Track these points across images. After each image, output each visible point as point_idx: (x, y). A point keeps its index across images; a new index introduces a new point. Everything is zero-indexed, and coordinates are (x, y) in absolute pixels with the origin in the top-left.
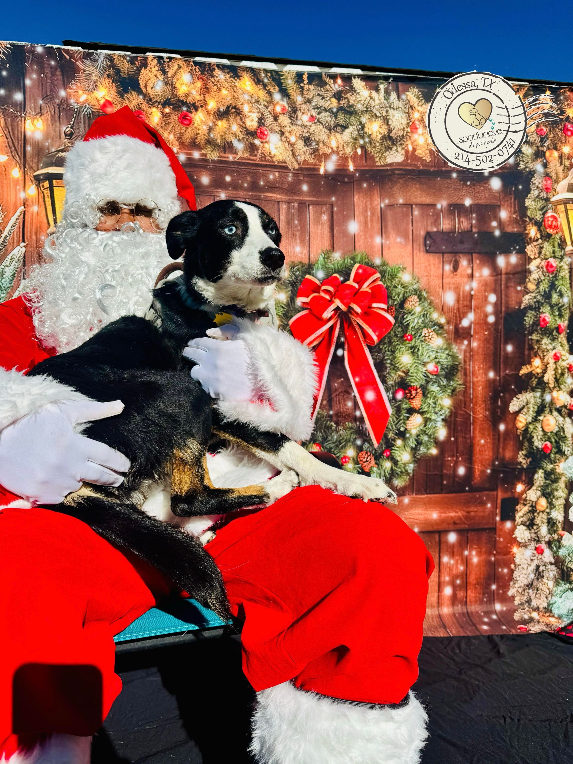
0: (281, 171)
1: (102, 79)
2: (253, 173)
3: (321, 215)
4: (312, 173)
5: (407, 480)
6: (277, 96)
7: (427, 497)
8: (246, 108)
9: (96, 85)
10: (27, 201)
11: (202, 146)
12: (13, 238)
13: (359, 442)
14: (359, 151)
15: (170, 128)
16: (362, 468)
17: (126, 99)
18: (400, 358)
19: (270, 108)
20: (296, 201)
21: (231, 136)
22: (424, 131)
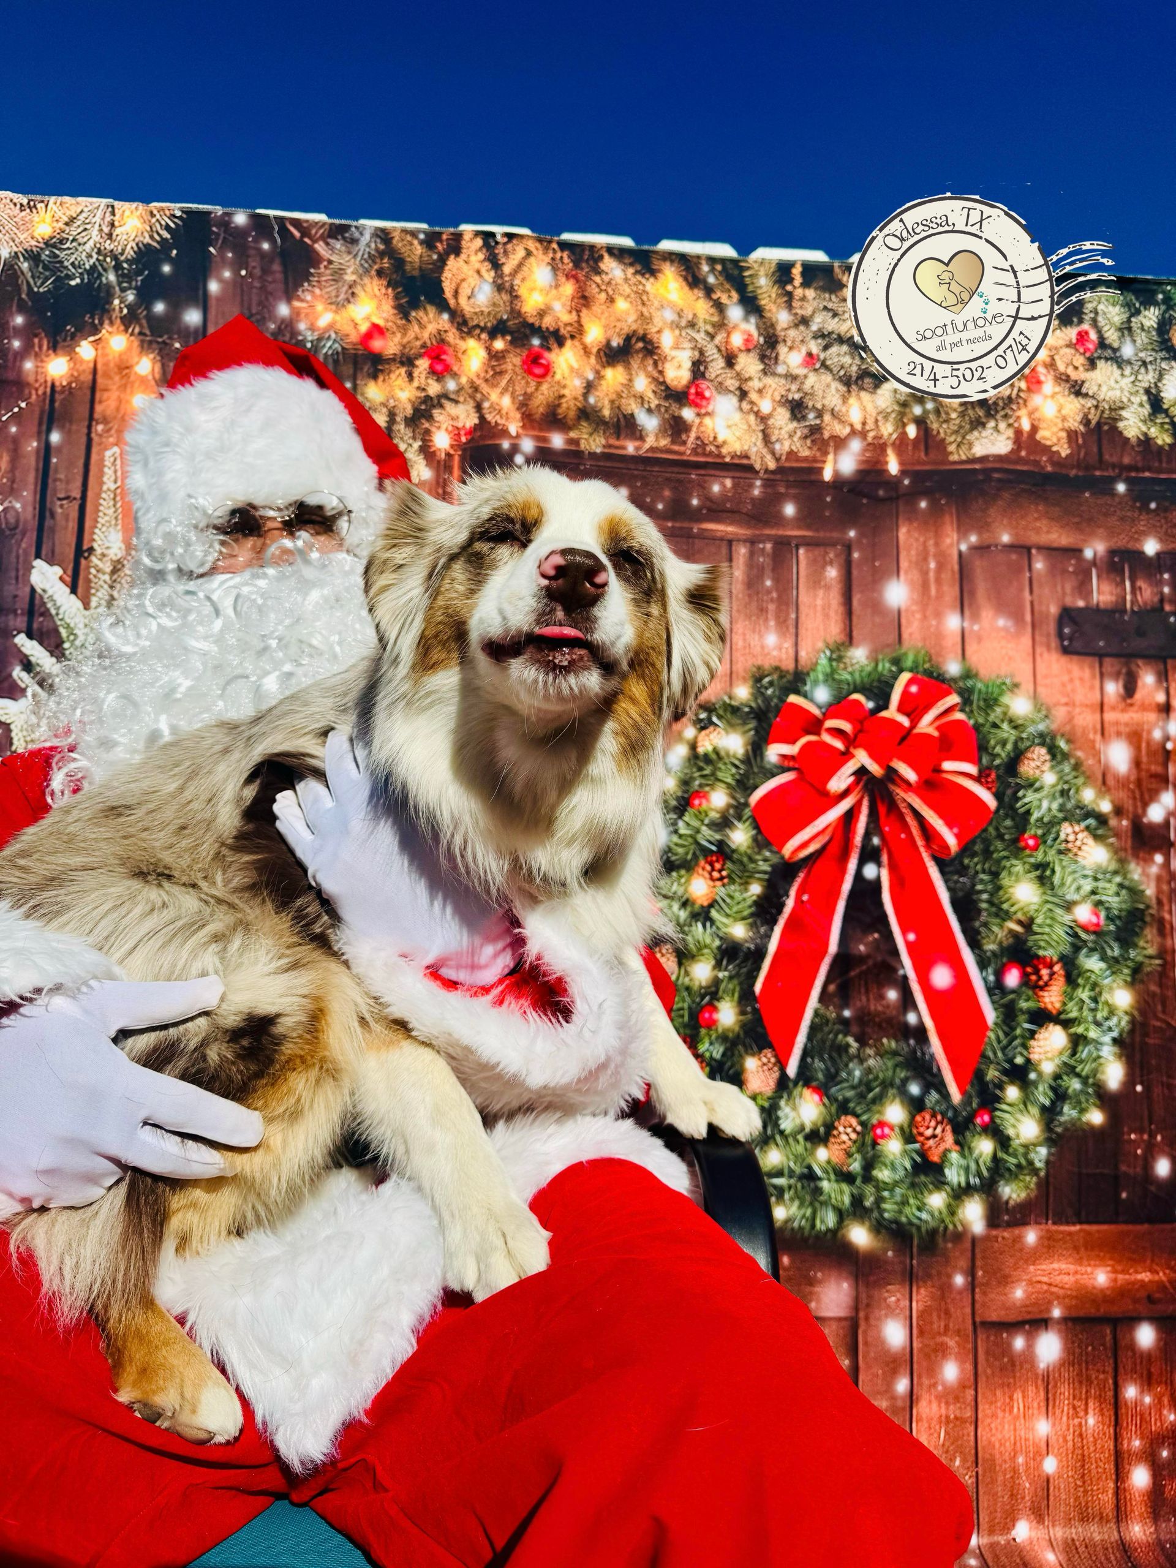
0: (738, 474)
1: (366, 280)
2: (679, 481)
3: (823, 567)
4: (805, 477)
5: (1032, 1186)
6: (735, 313)
7: (1081, 1231)
8: (666, 341)
9: (353, 294)
11: (570, 423)
13: (915, 1089)
14: (912, 431)
15: (504, 383)
16: (922, 1154)
17: (414, 323)
18: (1011, 890)
19: (719, 338)
20: (769, 538)
21: (632, 401)
22: (1057, 389)
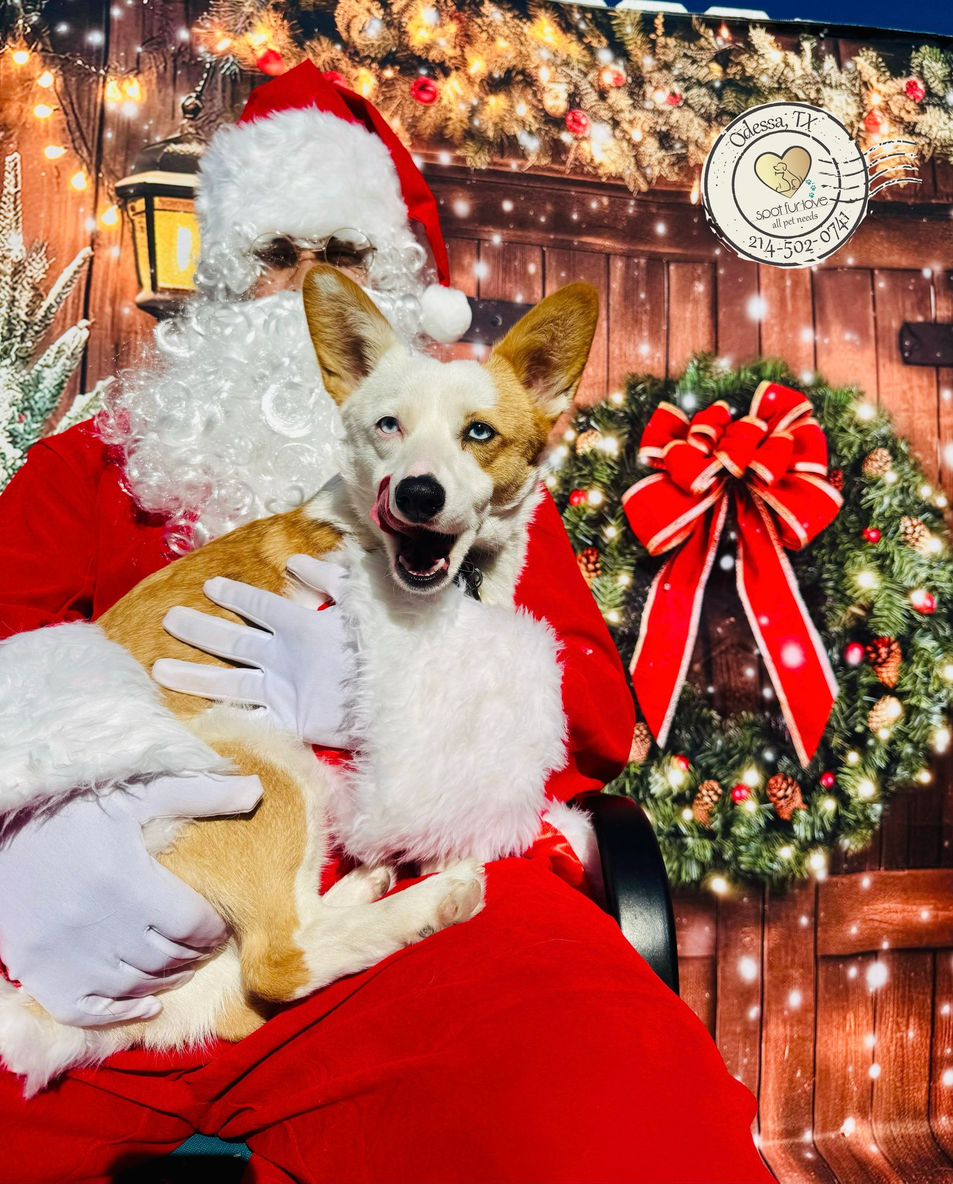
0: (613, 194)
1: (263, 13)
2: (559, 196)
3: (692, 283)
4: (674, 200)
5: (868, 837)
6: (605, 56)
7: (909, 875)
8: (544, 75)
9: (250, 23)
10: (98, 237)
11: (457, 142)
12: (65, 310)
13: (769, 756)
15: (393, 107)
16: (775, 812)
17: (308, 50)
18: (854, 578)
19: (592, 76)
20: (642, 254)
21: (514, 124)
22: (893, 129)
